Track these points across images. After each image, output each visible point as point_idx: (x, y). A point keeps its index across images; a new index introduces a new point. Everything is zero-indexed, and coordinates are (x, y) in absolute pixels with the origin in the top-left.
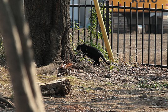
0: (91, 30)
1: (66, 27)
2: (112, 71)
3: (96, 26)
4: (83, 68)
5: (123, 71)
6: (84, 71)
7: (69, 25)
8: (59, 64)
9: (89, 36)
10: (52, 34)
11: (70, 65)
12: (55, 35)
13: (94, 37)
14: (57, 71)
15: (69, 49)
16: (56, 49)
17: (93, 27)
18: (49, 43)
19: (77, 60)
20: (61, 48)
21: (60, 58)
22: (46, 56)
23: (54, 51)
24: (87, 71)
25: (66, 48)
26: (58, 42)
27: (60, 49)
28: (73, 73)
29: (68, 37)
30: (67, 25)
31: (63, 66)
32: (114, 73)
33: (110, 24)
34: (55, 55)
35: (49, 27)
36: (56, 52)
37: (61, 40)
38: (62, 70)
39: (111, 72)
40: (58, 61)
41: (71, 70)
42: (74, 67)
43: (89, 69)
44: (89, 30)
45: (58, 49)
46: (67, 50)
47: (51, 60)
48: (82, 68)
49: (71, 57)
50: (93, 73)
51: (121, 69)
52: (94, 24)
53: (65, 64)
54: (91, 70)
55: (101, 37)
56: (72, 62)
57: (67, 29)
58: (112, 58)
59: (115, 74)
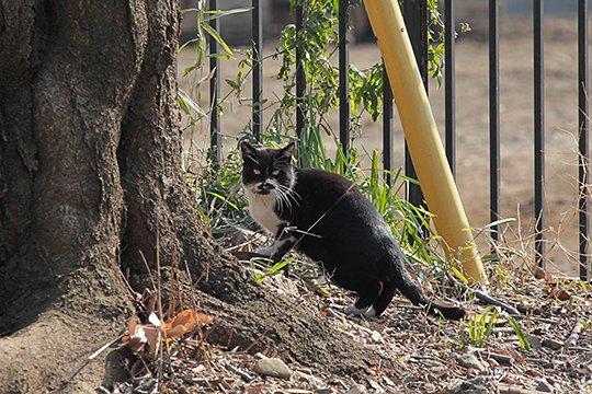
0: (300, 56)
1: (149, 46)
2: (486, 357)
3: (336, 28)
4: (278, 339)
5: (557, 348)
6: (288, 362)
7: (170, 30)
8: (109, 314)
9: (286, 102)
10: (53, 96)
11: (192, 321)
12: (73, 102)
13: (324, 105)
14: (100, 371)
15: (172, 203)
16: (82, 206)
17: (312, 34)
18: (33, 165)
19: (236, 284)
20: (117, 201)
21: (113, 274)
22: (13, 263)
23: (70, 218)
24: (308, 358)
25: (154, 197)
26: (93, 152)
27: (108, 205)
28: (215, 383)
29: (167, 112)
30: (154, 28)
31: (140, 333)
32: (500, 371)
33: (435, 14)
34: (76, 253)
35: (26, 50)
36: (86, 229)
37: (115, 143)
38: (133, 359)
39: (475, 360)
40: (101, 298)
41: (196, 355)
42: (220, 337)
43: (321, 344)
44: (287, 60)
45: (94, 204)
46: (161, 210)
47: (46, 285)
48: (270, 340)
49: (193, 259)
50: (352, 373)
51: (537, 332)
52: (319, 16)
53: (153, 318)
54: (334, 352)
55: (374, 105)
56: (197, 296)
57: (158, 62)
58: (468, 253)
59: (512, 376)
